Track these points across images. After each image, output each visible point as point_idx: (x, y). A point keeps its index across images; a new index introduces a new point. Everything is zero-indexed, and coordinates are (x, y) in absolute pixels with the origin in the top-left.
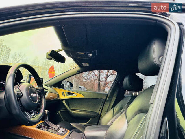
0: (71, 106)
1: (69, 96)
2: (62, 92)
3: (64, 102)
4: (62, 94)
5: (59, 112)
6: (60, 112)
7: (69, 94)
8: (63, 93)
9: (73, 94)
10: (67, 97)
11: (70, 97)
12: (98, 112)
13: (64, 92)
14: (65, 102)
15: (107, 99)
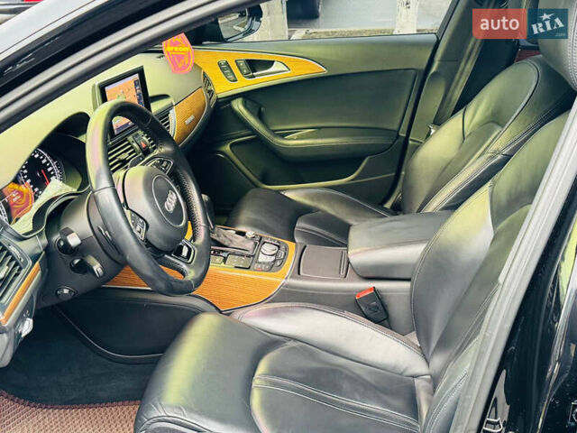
0: (270, 118)
1: (254, 77)
2: (219, 64)
3: (238, 106)
4: (222, 69)
5: (227, 148)
6: (231, 147)
7: (254, 66)
8: (225, 68)
9: (270, 64)
10: (245, 84)
11: (262, 80)
12: (395, 127)
13: (227, 63)
14: (245, 106)
15: (434, 69)
